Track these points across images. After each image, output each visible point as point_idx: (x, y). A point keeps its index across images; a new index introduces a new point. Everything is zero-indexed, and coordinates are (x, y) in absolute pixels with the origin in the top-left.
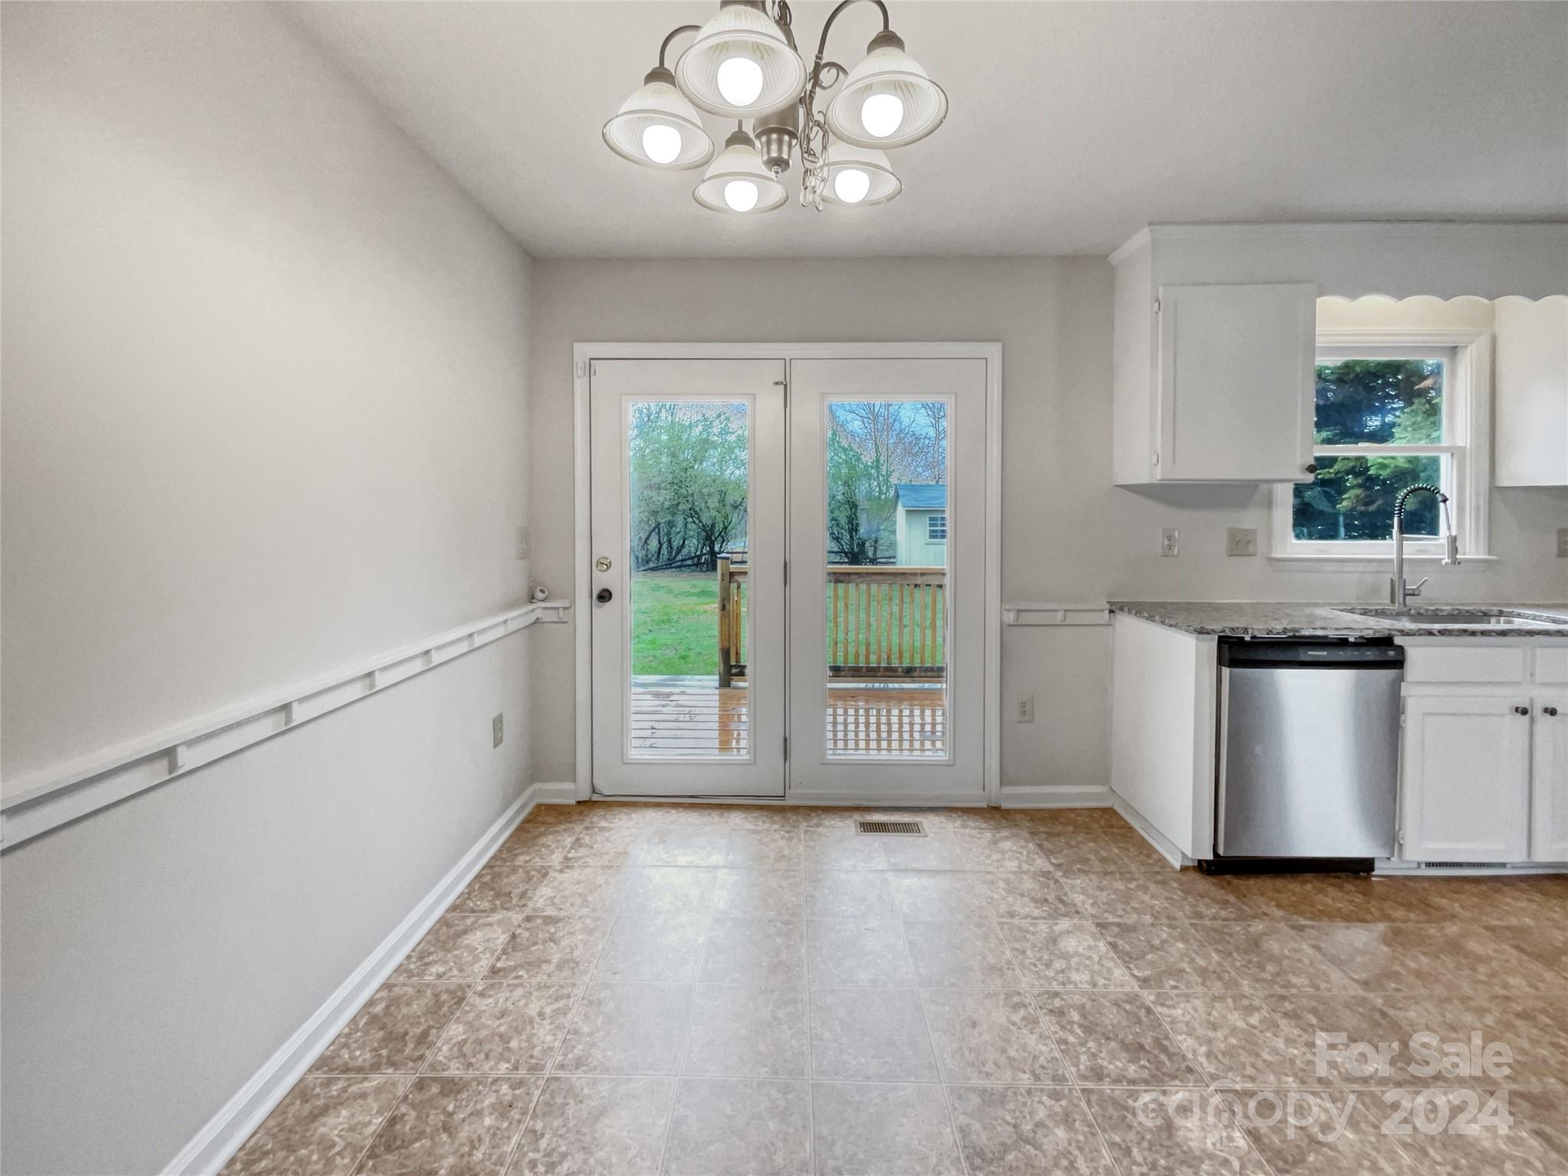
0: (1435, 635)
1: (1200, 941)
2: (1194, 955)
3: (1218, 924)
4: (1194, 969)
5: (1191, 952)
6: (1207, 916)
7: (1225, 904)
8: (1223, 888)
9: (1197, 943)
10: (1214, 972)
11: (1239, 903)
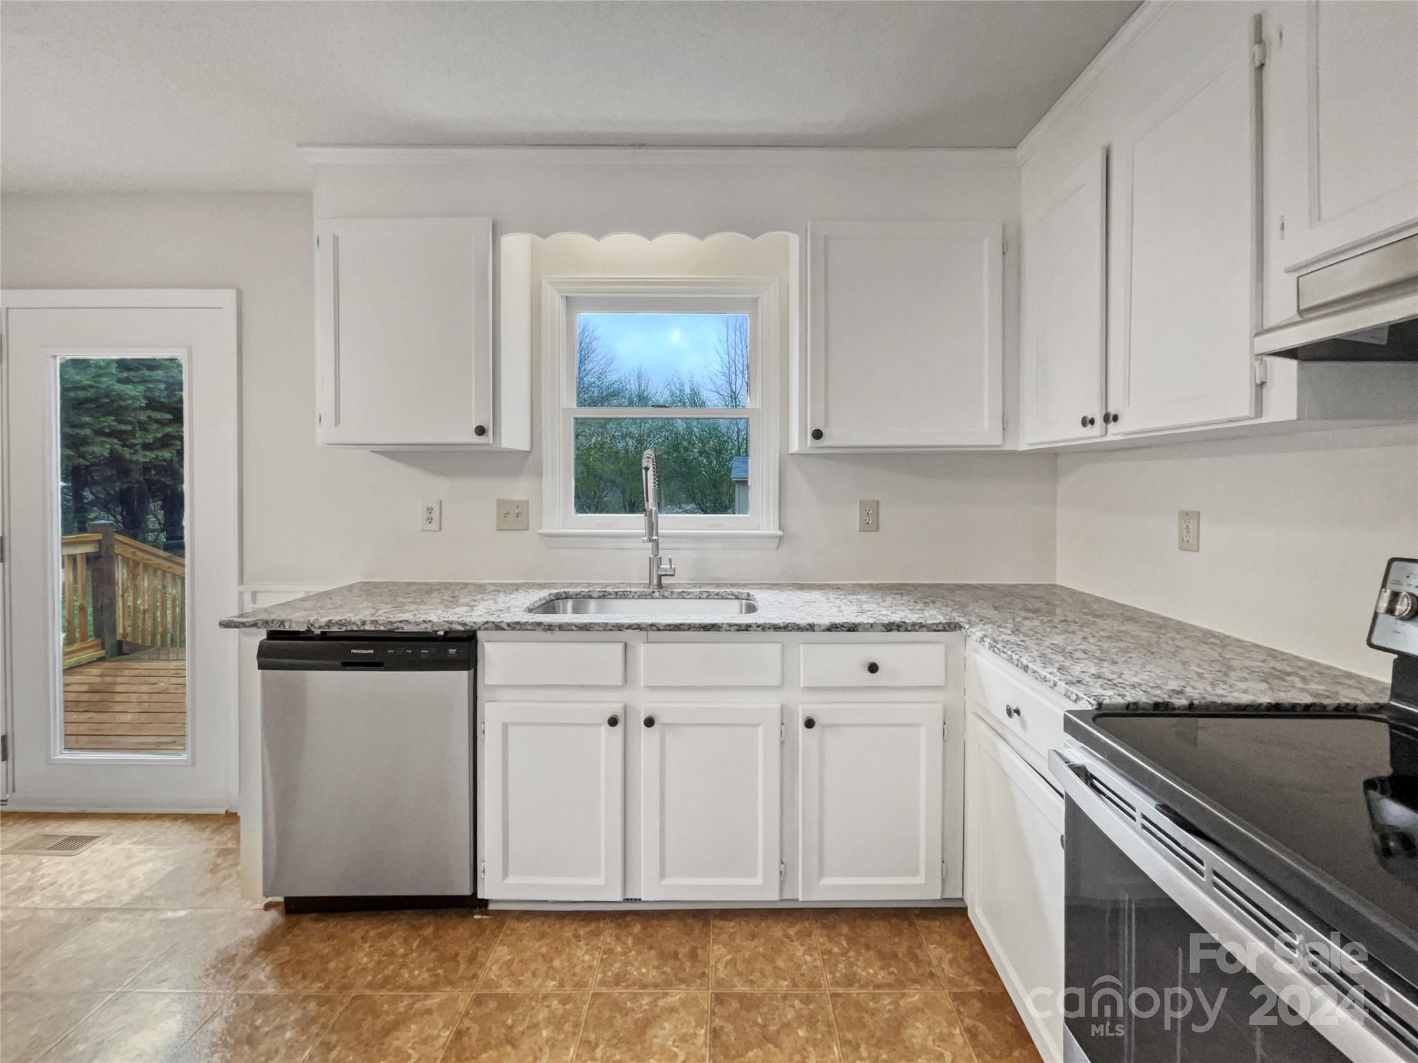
0: (504, 629)
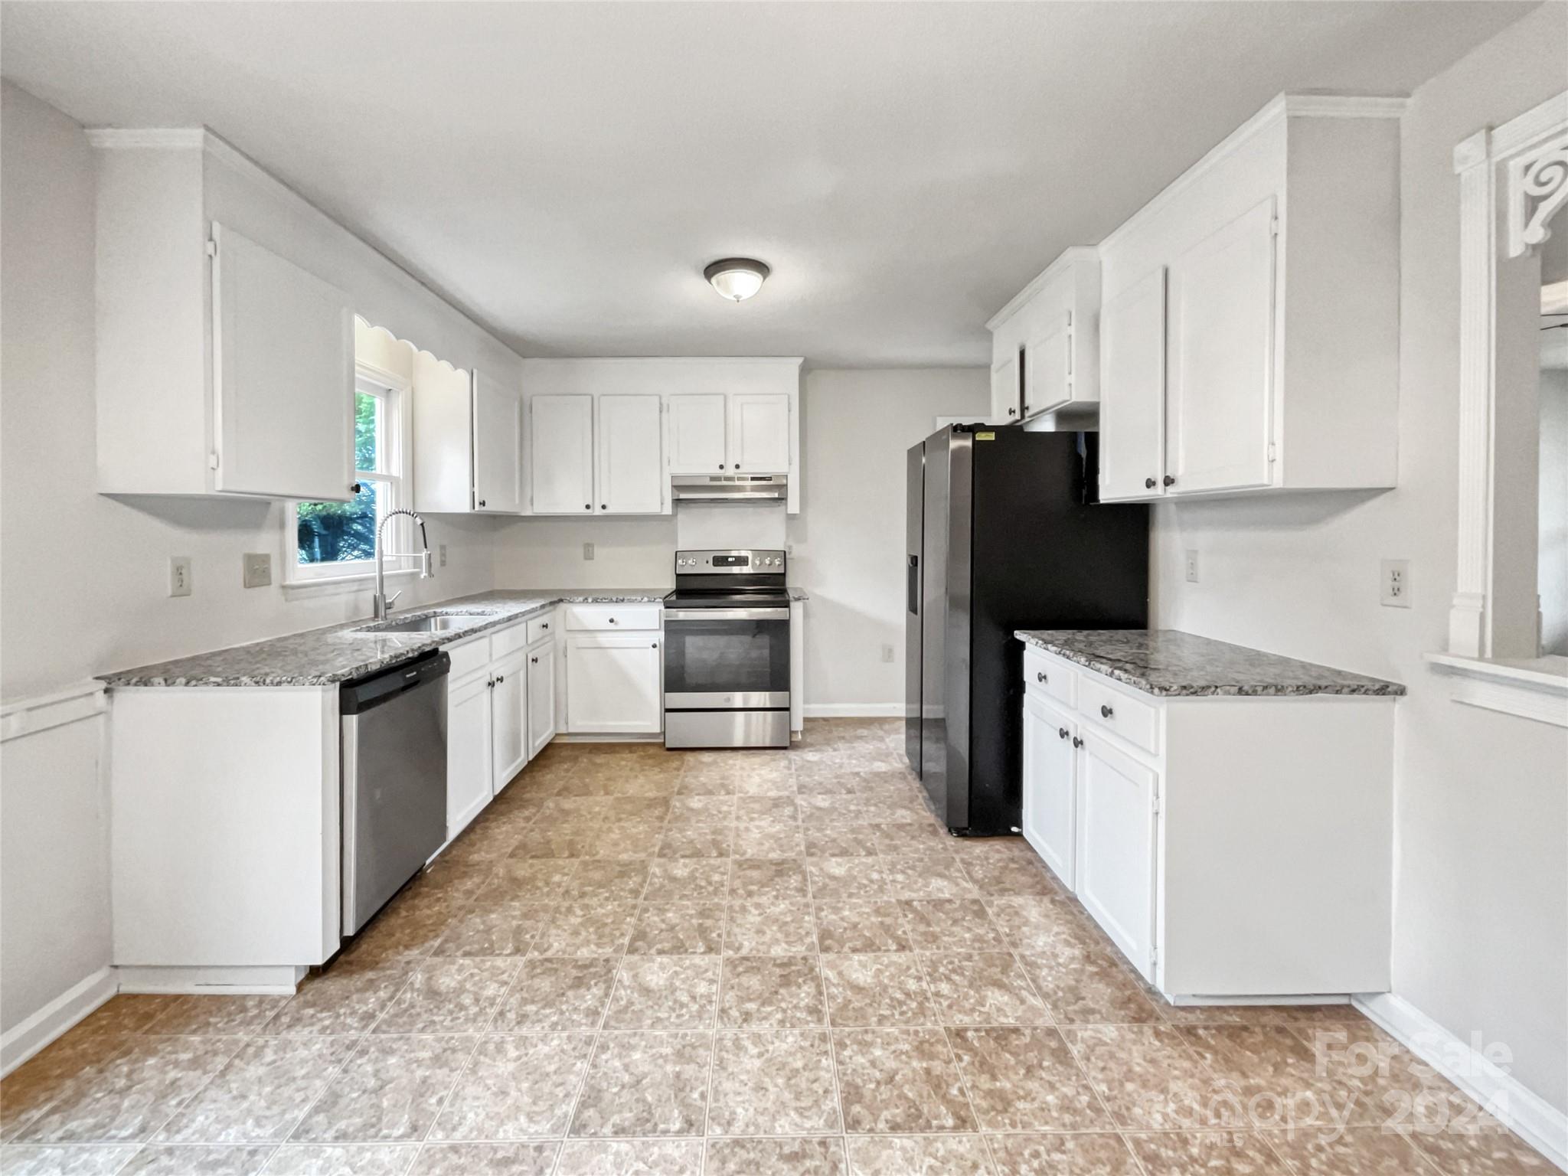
1: (401, 1038)
2: (412, 1055)
3: (391, 1008)
4: (428, 1068)
5: (408, 1056)
6: (375, 1011)
7: (371, 985)
8: (352, 973)
9: (401, 1042)
10: (445, 1050)
11: (382, 974)
